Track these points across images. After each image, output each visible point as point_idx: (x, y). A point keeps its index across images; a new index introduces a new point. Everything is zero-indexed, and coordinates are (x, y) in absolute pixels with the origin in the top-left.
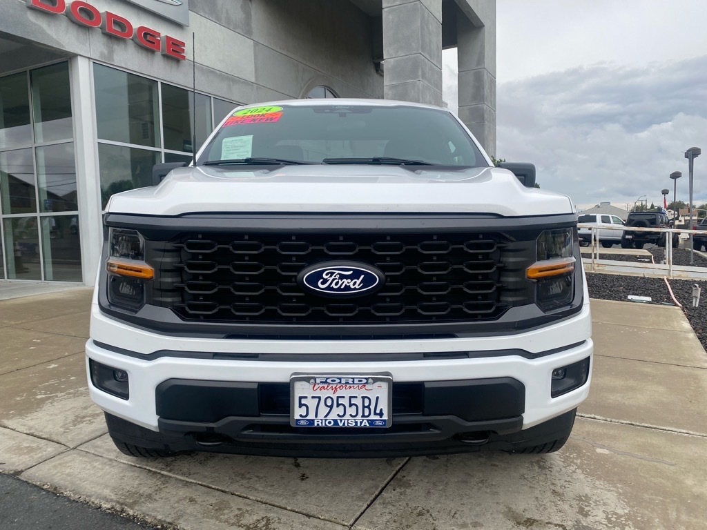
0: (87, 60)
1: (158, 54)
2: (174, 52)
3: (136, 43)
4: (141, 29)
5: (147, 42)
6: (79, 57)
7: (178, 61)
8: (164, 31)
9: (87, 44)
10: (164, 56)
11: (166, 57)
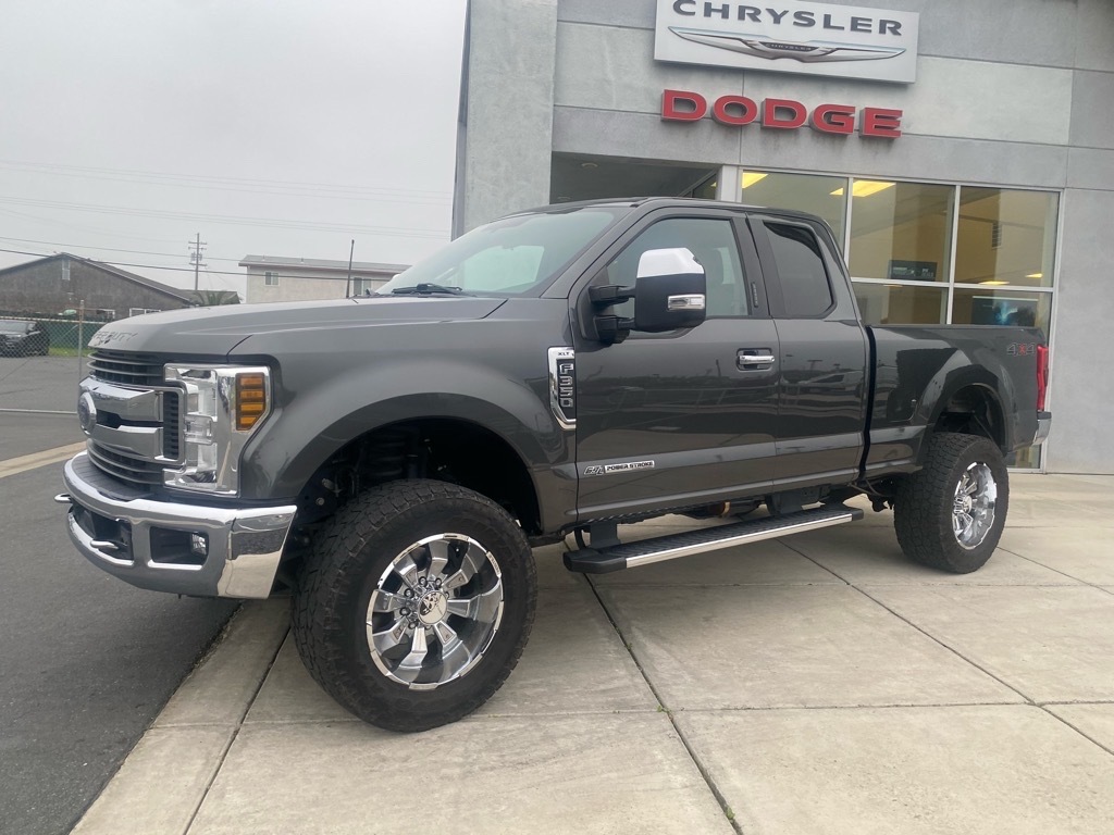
0: (735, 169)
1: (853, 137)
2: (882, 129)
3: (813, 129)
4: (820, 109)
5: (832, 124)
6: (725, 169)
7: (890, 141)
8: (862, 102)
9: (737, 149)
10: (863, 138)
11: (866, 139)
